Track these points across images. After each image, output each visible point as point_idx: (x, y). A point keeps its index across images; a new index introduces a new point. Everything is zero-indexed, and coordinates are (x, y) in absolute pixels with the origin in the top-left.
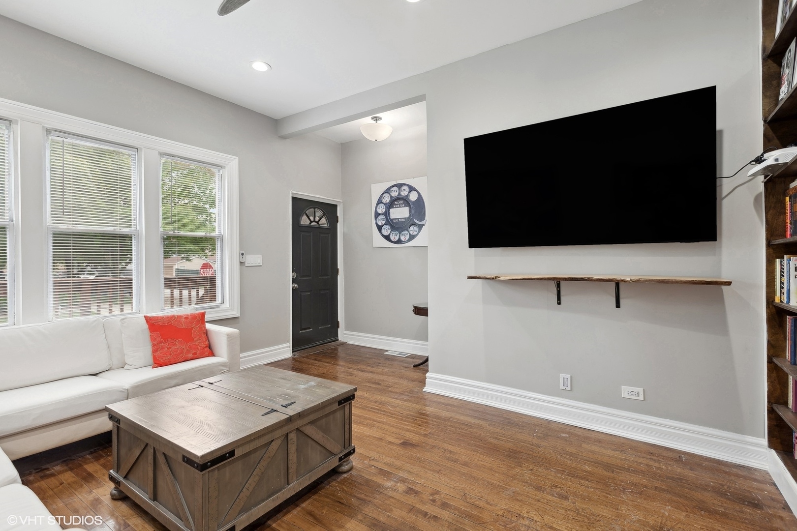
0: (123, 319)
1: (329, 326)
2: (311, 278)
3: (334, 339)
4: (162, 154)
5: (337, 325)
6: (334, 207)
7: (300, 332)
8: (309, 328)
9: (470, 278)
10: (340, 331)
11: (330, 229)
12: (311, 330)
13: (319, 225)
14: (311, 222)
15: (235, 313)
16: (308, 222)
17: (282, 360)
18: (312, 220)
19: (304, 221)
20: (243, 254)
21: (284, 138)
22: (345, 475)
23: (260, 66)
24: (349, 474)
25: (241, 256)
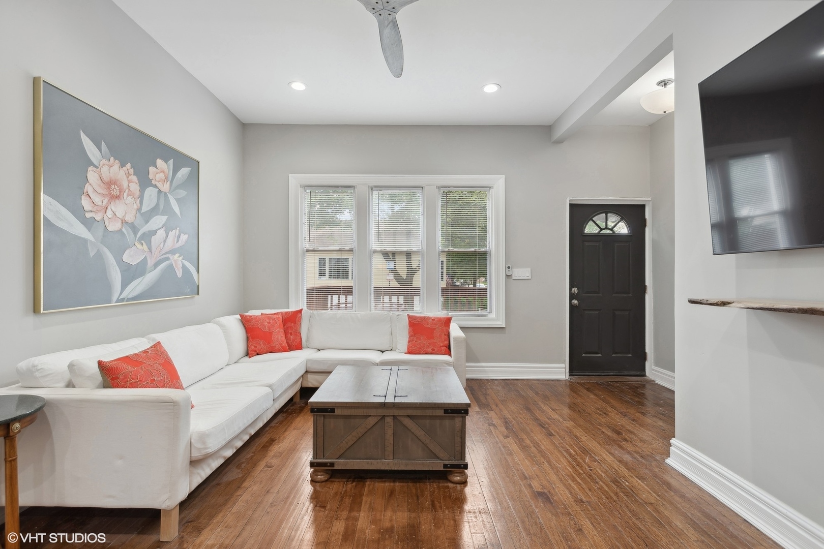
0: (398, 315)
1: (630, 355)
2: (600, 295)
3: (639, 373)
4: (439, 188)
5: (643, 357)
6: (642, 208)
7: (583, 355)
8: (598, 353)
9: (692, 302)
10: (647, 364)
11: (631, 236)
12: (600, 355)
13: (614, 232)
14: (601, 229)
15: (501, 323)
16: (595, 230)
17: (553, 380)
18: (603, 225)
19: (590, 229)
20: (509, 268)
21: (559, 142)
22: (450, 485)
23: (491, 89)
24: (455, 485)
25: (508, 270)
